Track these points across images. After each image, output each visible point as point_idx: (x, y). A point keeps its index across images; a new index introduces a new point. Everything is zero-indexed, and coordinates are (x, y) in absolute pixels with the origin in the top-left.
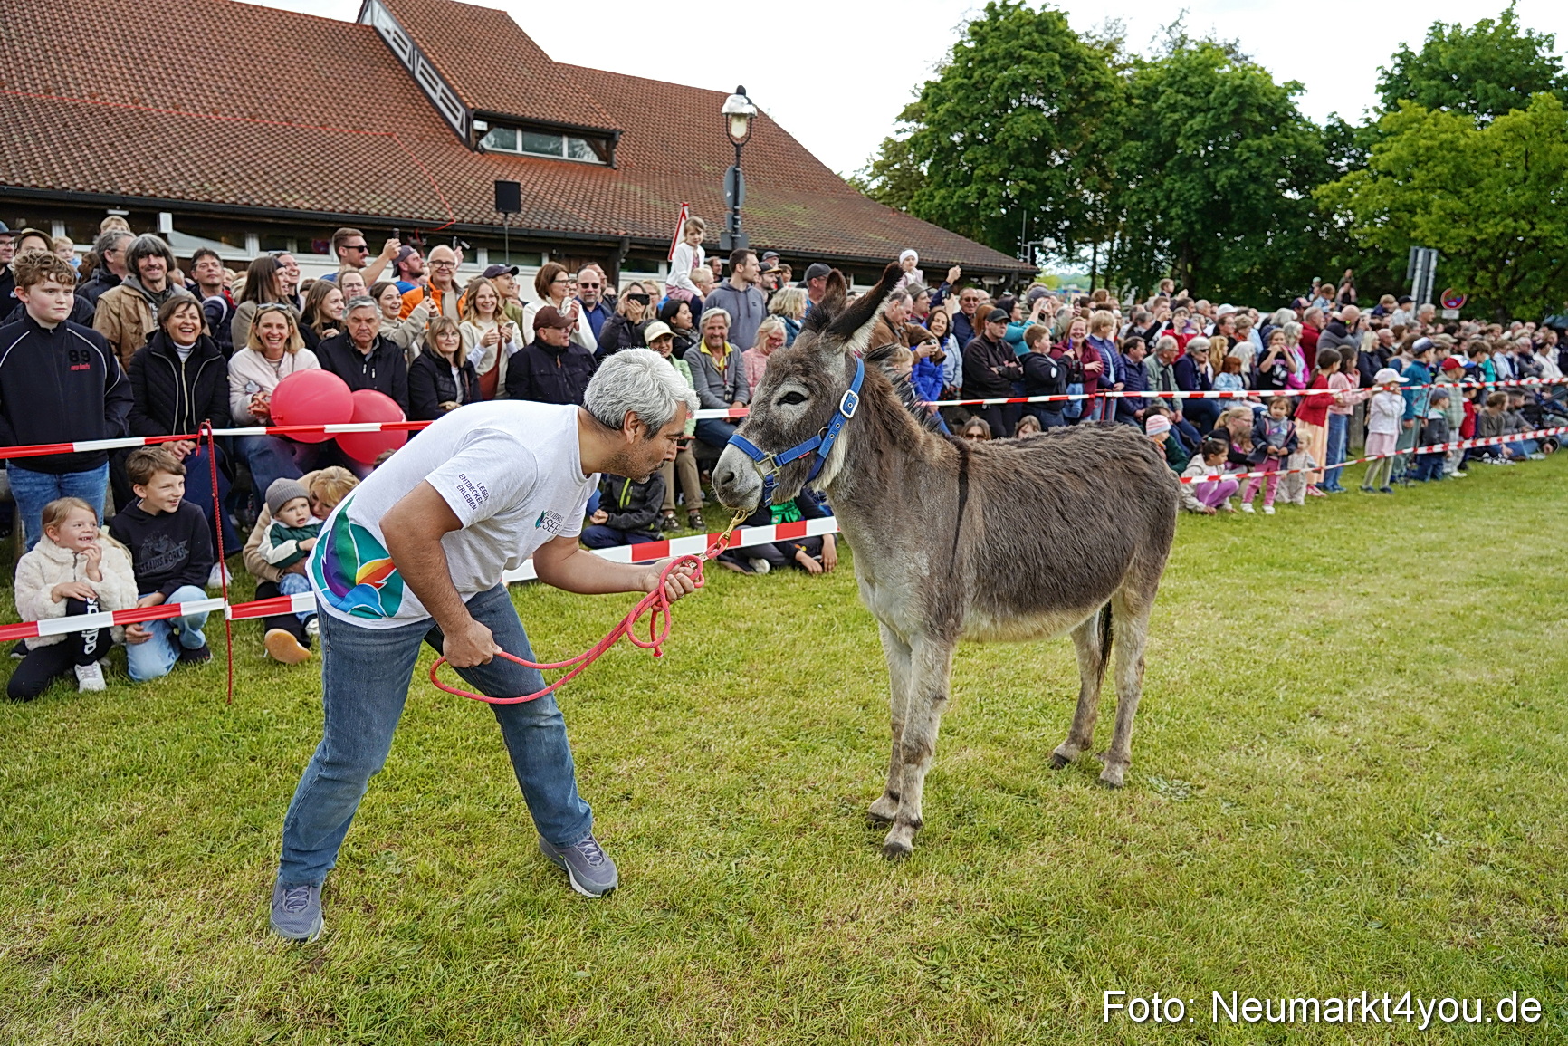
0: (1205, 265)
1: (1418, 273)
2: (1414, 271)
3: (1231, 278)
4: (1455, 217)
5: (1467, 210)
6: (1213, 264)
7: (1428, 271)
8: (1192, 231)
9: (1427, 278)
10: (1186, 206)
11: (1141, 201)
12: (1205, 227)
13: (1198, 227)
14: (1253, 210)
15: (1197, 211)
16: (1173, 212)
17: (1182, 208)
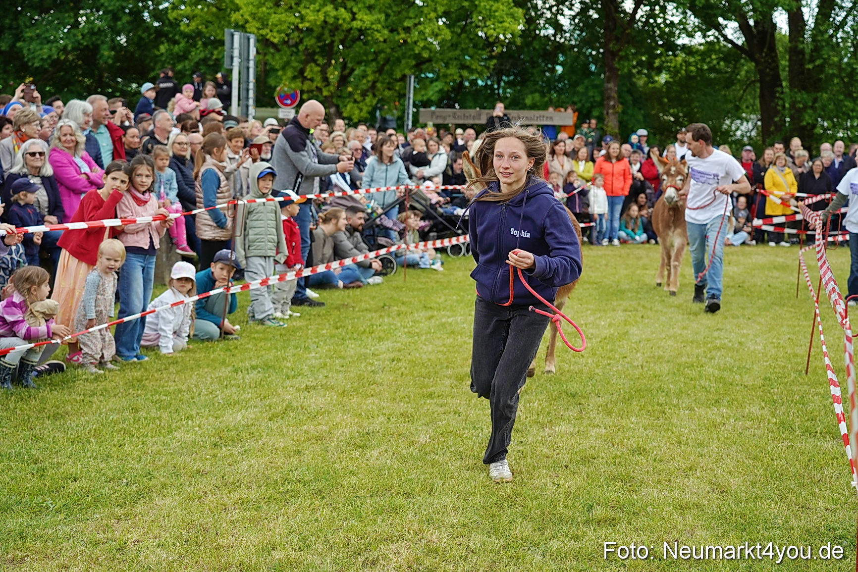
1: (236, 61)
2: (232, 58)
7: (248, 60)
9: (248, 68)
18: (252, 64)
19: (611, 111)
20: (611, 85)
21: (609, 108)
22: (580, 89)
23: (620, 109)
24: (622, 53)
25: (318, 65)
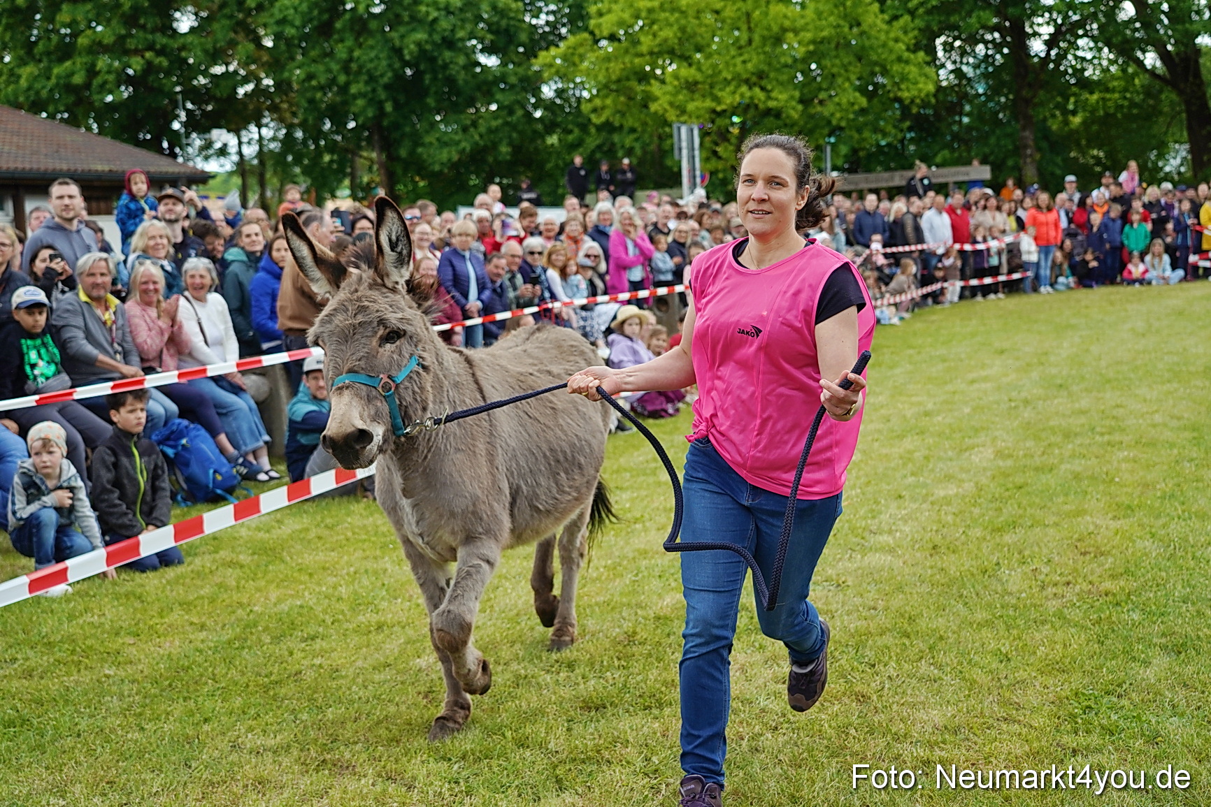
0: (403, 153)
1: (685, 152)
2: (680, 149)
3: (437, 168)
4: (691, 87)
5: (699, 77)
6: (412, 152)
7: (693, 150)
8: (381, 113)
9: (693, 157)
10: (372, 79)
11: (310, 77)
12: (397, 106)
13: (389, 107)
14: (451, 81)
15: (387, 87)
16: (353, 89)
17: (367, 83)
18: (697, 153)
19: (1029, 160)
20: (1027, 133)
21: (1026, 156)
22: (992, 140)
23: (1038, 156)
24: (1036, 100)
25: (731, 144)
